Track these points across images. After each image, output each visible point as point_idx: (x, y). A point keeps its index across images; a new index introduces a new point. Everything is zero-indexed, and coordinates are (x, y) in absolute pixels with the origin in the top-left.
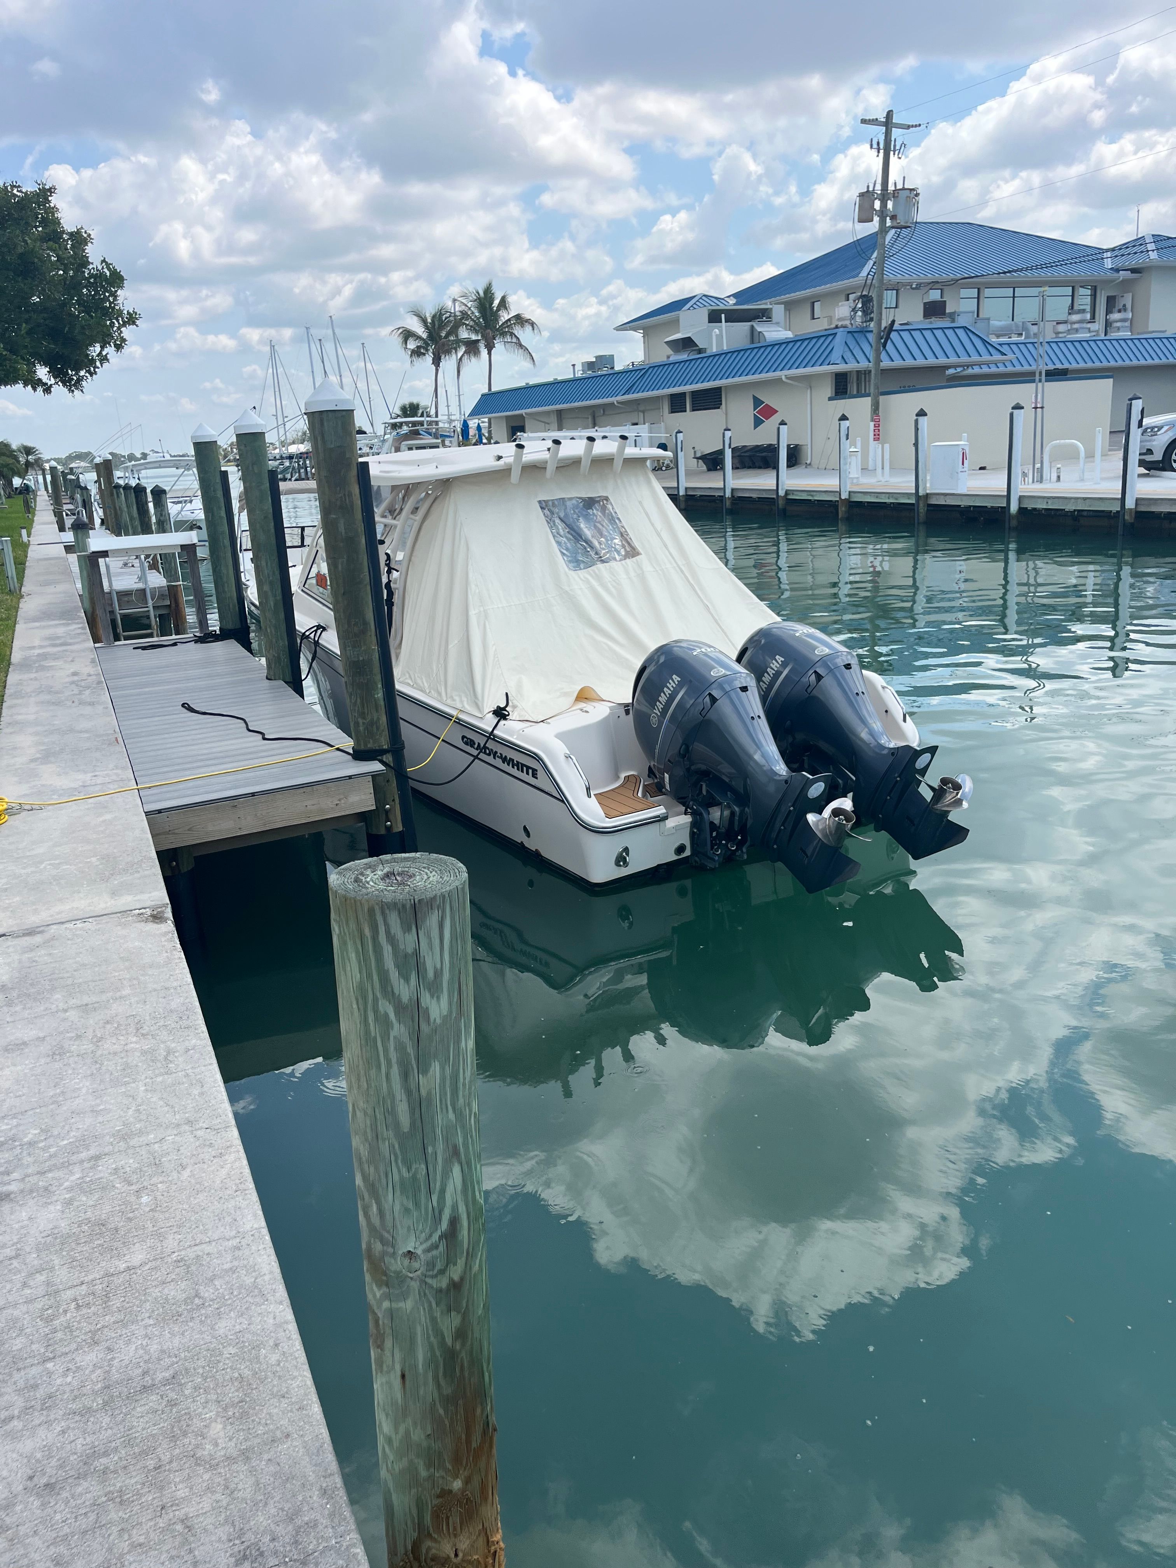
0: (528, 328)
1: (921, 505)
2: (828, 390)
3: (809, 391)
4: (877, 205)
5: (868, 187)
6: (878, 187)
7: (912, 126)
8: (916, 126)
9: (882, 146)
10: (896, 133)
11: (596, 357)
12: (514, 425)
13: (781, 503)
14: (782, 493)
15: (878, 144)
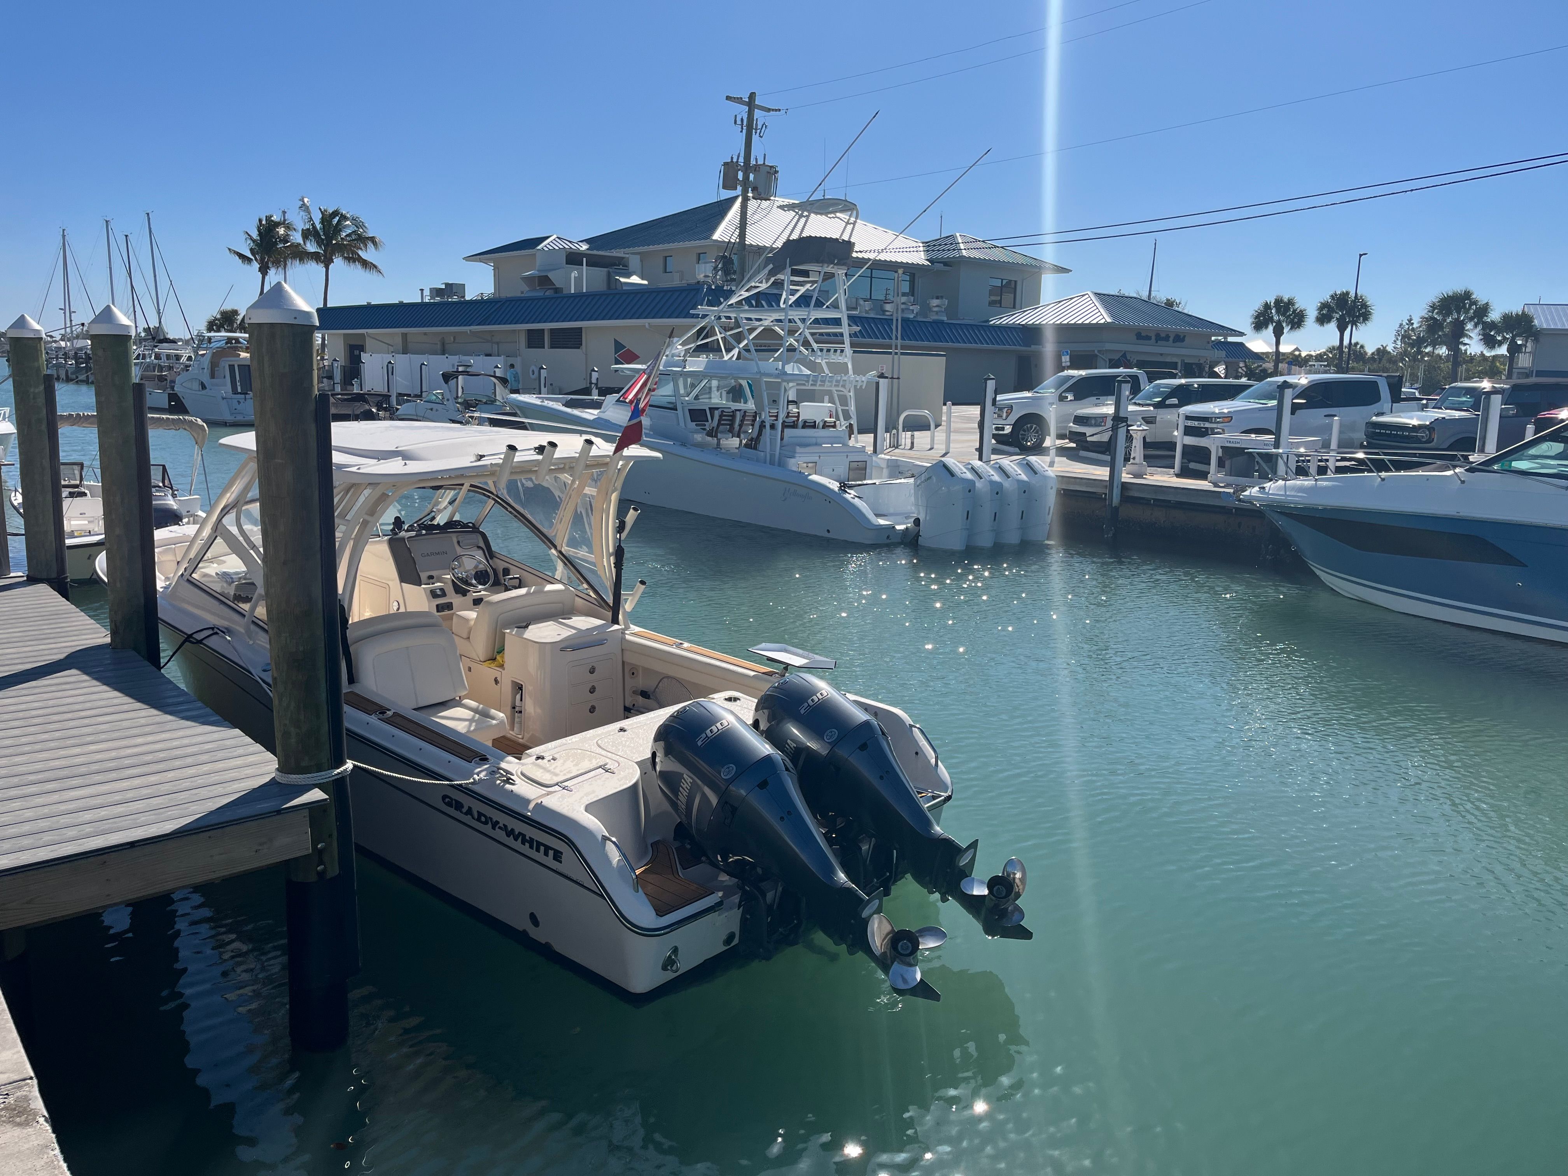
0: (370, 245)
4: (740, 175)
5: (732, 158)
6: (741, 160)
7: (773, 110)
8: (776, 110)
9: (745, 123)
10: (757, 113)
11: (447, 285)
12: (352, 343)
15: (742, 120)
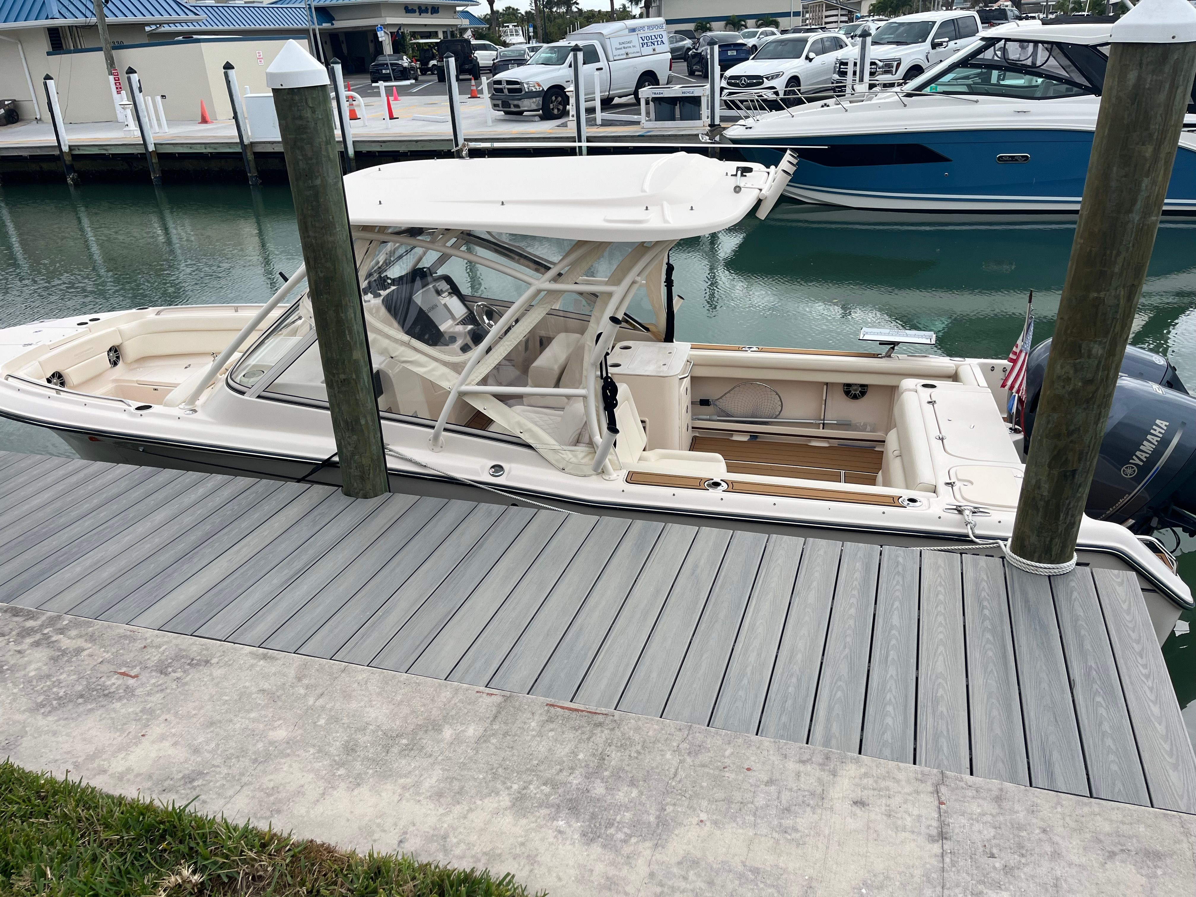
1: (249, 154)
2: (45, 45)
3: (20, 46)
13: (68, 159)
14: (65, 149)
